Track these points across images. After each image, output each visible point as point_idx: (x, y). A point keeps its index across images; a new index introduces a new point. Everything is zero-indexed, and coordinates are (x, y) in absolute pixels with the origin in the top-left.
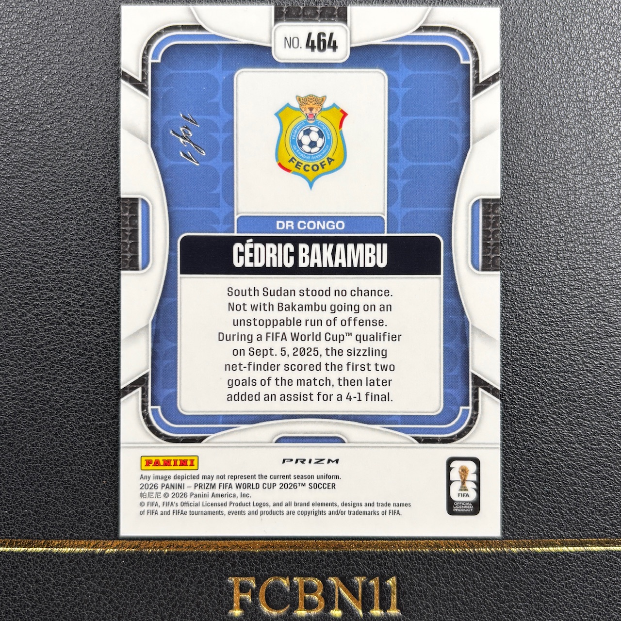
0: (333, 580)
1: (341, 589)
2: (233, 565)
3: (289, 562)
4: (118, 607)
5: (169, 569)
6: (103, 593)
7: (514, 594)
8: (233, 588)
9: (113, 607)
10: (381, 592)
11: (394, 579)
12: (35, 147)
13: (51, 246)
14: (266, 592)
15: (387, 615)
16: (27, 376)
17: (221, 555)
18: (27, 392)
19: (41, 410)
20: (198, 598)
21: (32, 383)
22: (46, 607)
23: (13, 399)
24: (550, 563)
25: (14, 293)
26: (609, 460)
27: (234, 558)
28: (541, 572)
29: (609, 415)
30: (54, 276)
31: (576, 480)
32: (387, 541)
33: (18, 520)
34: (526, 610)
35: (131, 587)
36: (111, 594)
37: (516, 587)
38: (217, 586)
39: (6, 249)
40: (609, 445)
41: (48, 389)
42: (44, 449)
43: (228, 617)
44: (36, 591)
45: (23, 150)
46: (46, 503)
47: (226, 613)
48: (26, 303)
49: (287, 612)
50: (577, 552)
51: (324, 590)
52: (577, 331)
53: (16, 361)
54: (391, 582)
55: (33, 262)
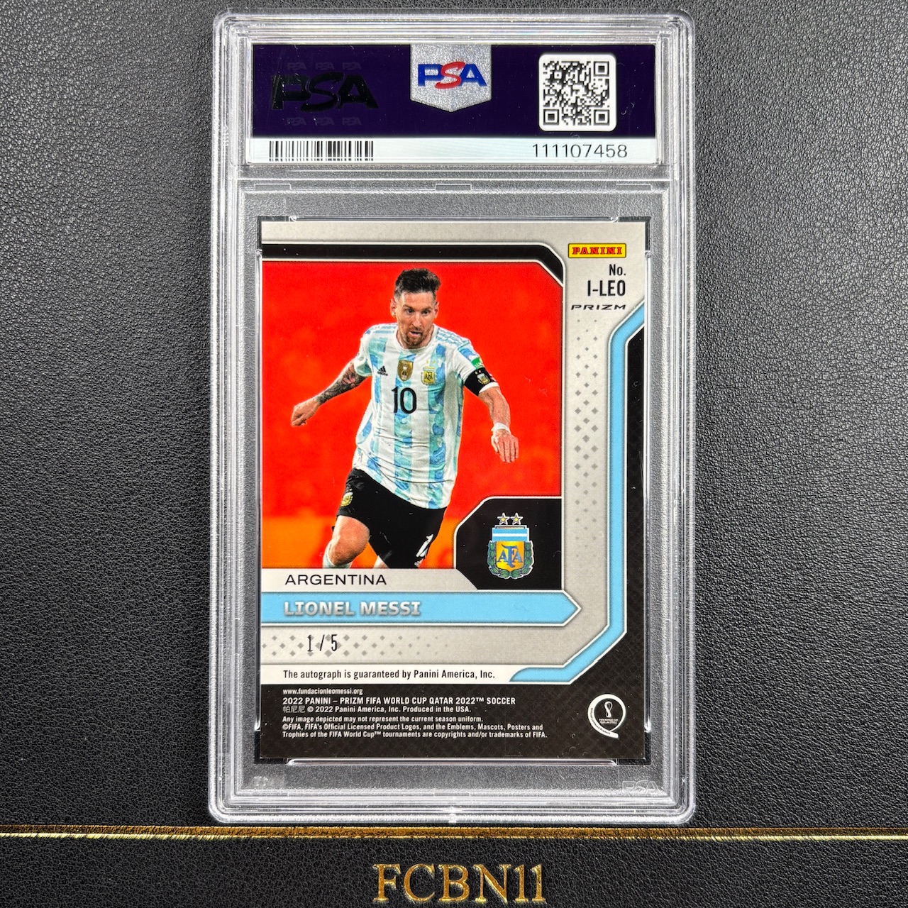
0: (478, 868)
1: (486, 876)
2: (378, 852)
3: (435, 849)
4: (261, 895)
5: (314, 856)
6: (247, 879)
7: (660, 883)
8: (378, 875)
9: (257, 895)
10: (526, 879)
11: (539, 866)
12: (182, 433)
13: (198, 531)
14: (411, 879)
15: (532, 903)
16: (173, 662)
17: (366, 842)
18: (172, 678)
19: (187, 696)
20: (343, 885)
21: (178, 669)
22: (190, 894)
23: (159, 684)
24: (696, 853)
25: (161, 578)
26: (757, 748)
27: (378, 844)
28: (688, 861)
29: (755, 703)
30: (202, 562)
31: (723, 768)
32: (532, 828)
33: (163, 806)
34: (672, 900)
35: (275, 873)
36: (255, 880)
37: (663, 875)
38: (362, 872)
39: (152, 534)
40: (756, 734)
41: (194, 674)
42: (189, 735)
43: (372, 905)
44: (180, 877)
45: (169, 436)
46: (190, 790)
47: (371, 901)
48: (173, 589)
49: (432, 900)
50: (724, 842)
51: (469, 877)
52: (723, 618)
53: (162, 646)
54: (536, 869)
55: (181, 548)
